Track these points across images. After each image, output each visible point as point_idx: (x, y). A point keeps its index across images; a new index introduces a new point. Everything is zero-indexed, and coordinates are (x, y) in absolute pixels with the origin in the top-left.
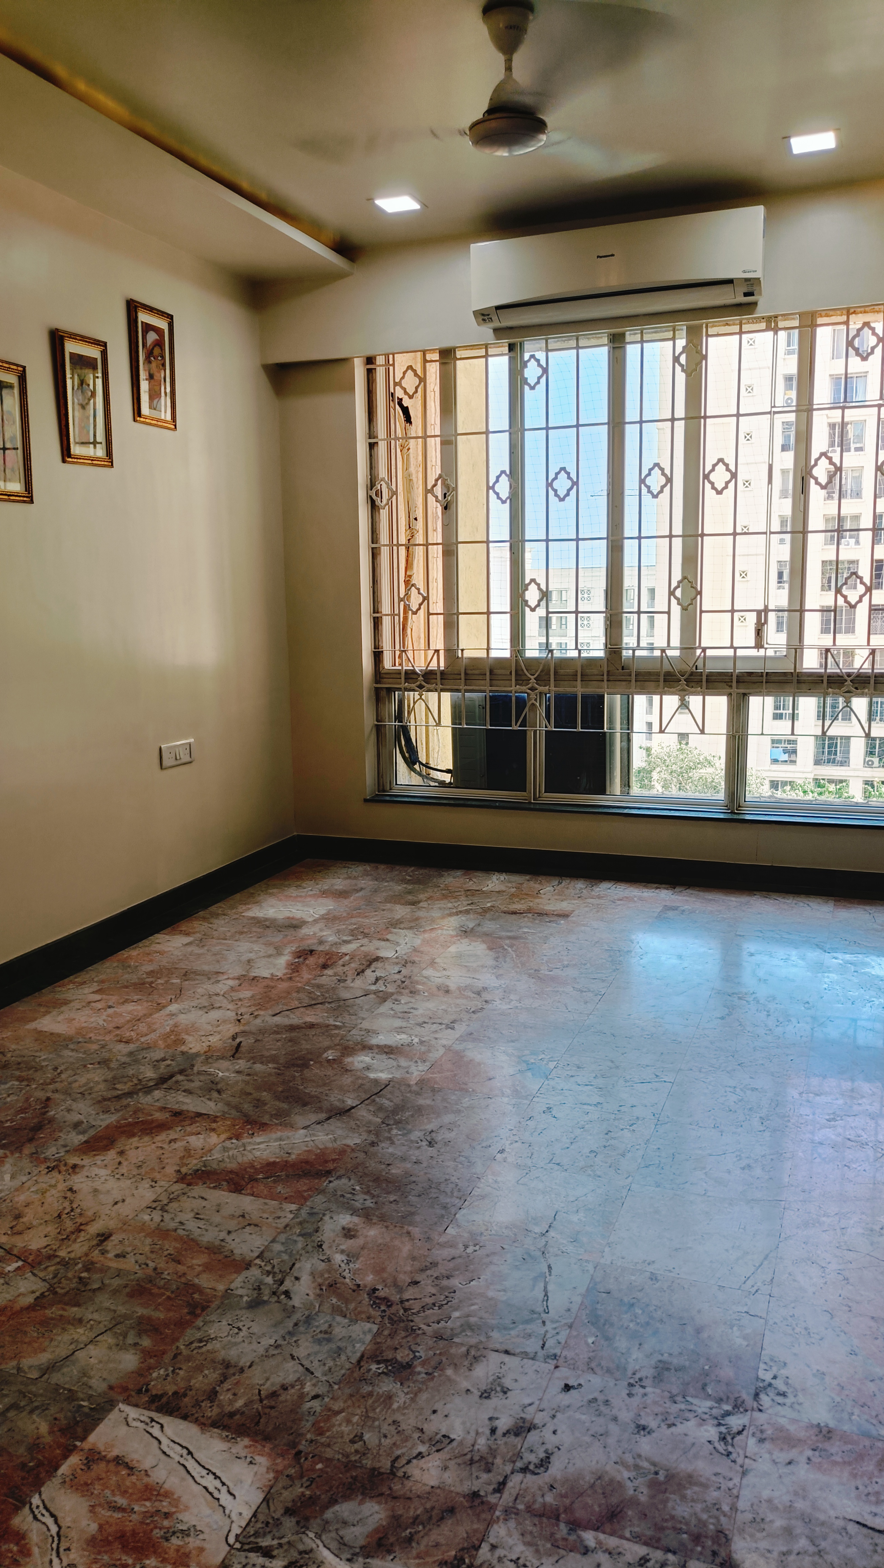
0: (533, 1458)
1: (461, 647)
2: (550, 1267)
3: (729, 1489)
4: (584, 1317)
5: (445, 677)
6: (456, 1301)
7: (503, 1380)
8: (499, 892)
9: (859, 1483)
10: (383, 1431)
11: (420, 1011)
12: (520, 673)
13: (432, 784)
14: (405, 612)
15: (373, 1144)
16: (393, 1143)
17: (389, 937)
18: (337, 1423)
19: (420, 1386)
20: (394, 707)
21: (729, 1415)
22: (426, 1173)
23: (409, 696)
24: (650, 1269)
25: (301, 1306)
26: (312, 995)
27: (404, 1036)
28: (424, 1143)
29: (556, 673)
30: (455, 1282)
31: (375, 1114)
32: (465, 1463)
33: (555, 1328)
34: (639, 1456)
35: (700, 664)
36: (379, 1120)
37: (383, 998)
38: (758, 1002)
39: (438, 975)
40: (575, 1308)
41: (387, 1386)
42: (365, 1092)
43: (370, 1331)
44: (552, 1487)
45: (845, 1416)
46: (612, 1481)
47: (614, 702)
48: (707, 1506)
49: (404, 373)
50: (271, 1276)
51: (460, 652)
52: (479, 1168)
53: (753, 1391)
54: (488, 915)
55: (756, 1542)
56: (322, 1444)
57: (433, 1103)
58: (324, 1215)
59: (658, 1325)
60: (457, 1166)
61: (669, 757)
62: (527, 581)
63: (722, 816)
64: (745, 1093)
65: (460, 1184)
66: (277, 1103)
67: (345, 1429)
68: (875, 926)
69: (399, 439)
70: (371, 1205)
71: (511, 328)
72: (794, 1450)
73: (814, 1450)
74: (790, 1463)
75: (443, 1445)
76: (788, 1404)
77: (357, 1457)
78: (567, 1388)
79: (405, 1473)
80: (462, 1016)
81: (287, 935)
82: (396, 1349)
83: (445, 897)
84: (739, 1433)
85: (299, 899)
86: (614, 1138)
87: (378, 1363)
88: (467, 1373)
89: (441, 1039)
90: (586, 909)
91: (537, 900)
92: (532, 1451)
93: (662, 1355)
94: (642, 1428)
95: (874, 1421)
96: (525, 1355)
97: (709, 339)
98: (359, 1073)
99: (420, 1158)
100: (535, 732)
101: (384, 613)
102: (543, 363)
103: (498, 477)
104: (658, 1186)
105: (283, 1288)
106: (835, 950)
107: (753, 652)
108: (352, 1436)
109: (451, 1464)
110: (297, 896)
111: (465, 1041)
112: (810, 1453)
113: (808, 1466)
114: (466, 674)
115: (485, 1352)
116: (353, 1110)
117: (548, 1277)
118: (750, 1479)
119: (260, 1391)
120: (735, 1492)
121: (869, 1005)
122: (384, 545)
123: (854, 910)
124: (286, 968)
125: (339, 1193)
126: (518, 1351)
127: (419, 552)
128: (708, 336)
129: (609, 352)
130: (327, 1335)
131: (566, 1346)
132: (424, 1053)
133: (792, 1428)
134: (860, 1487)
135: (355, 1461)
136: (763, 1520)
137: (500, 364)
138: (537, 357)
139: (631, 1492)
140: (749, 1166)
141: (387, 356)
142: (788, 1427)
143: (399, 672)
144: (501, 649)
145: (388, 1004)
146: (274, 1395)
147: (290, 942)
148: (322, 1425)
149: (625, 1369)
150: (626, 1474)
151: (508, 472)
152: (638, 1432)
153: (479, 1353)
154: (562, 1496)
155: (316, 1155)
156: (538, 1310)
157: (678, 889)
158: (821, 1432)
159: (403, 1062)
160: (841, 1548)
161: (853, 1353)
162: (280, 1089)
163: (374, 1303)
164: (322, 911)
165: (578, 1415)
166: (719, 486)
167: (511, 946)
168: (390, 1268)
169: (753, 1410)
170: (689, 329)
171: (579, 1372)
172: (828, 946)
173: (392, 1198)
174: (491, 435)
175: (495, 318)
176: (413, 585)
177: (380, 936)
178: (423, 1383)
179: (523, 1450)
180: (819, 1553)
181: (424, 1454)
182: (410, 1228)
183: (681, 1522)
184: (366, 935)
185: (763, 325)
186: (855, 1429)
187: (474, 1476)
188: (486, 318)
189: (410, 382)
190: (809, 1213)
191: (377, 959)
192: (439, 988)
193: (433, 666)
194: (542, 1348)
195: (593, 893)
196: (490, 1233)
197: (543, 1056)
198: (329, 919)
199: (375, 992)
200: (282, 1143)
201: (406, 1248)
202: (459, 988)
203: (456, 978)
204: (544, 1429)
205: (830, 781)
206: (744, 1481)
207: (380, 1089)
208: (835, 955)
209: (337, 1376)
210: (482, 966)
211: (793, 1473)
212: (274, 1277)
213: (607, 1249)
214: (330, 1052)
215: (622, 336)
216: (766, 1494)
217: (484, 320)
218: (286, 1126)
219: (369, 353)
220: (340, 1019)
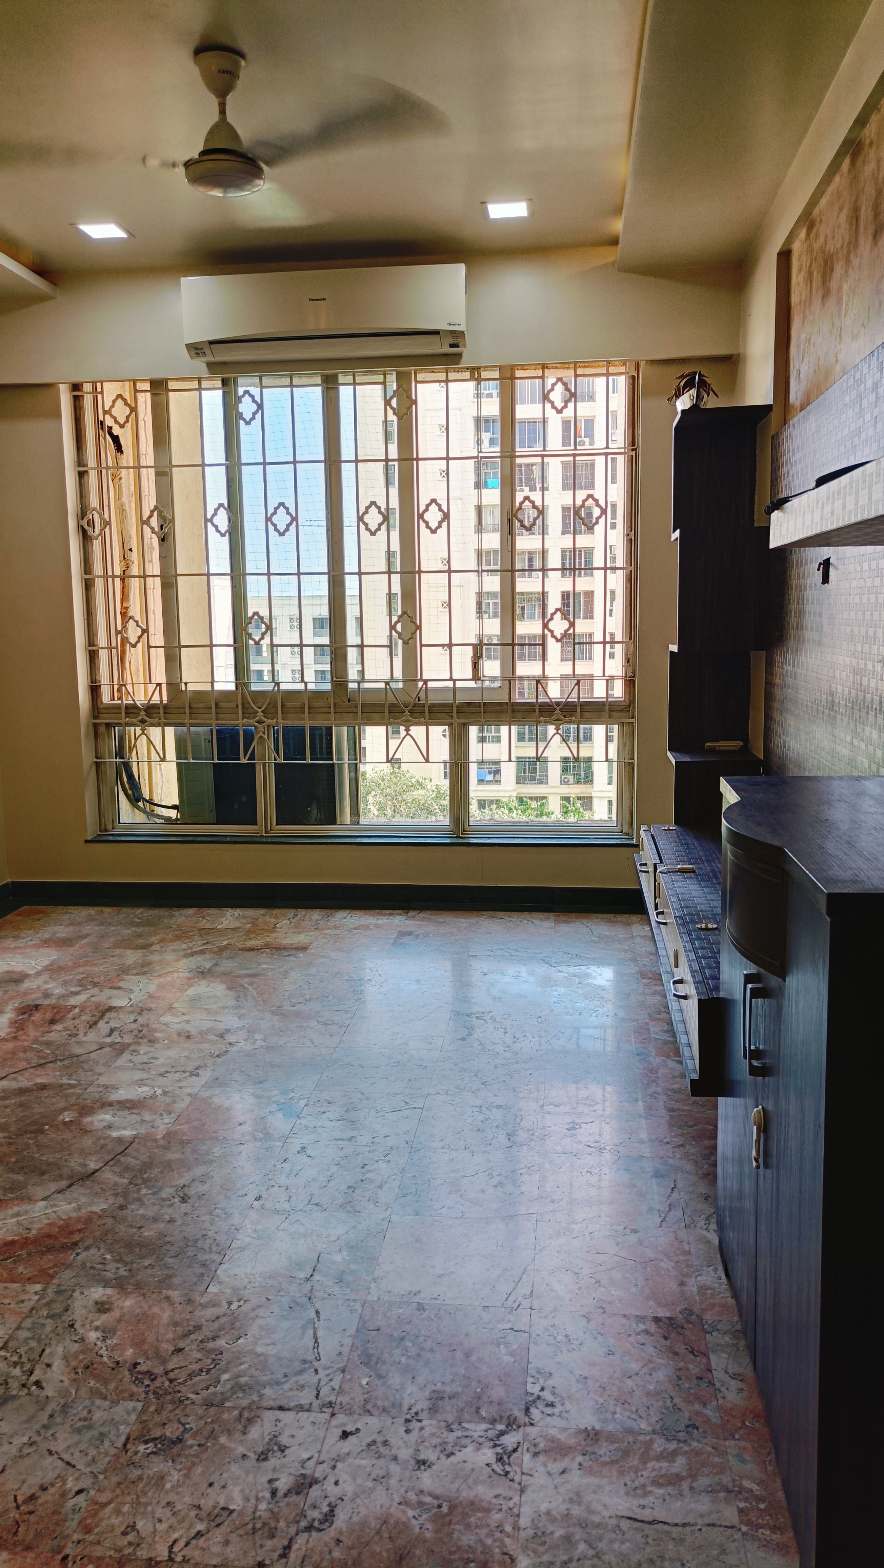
0: (316, 1514)
1: (184, 681)
2: (317, 1312)
3: (510, 1509)
4: (356, 1358)
5: (168, 711)
6: (224, 1363)
7: (280, 1439)
8: (234, 929)
9: (627, 1479)
10: (157, 1515)
11: (161, 1061)
12: (247, 706)
13: (158, 821)
14: (123, 645)
15: (122, 1208)
16: (143, 1204)
17: (121, 984)
18: (107, 1516)
19: (194, 1459)
20: (113, 744)
21: (503, 1435)
22: (181, 1231)
23: (129, 731)
24: (417, 1299)
25: (56, 1395)
26: (40, 1054)
27: (145, 1089)
28: (177, 1200)
29: (283, 706)
30: (221, 1343)
31: (121, 1175)
32: (247, 1533)
33: (328, 1375)
34: (422, 1492)
35: (422, 695)
36: (126, 1181)
37: (120, 1049)
38: (495, 1020)
39: (178, 1020)
40: (346, 1350)
41: (158, 1465)
42: (109, 1153)
43: (134, 1409)
44: (338, 1541)
45: (609, 1416)
46: (397, 1523)
47: (341, 734)
48: (491, 1530)
49: (114, 402)
50: (18, 1367)
51: (183, 685)
52: (236, 1220)
53: (523, 1407)
54: (224, 954)
55: (539, 1557)
56: (91, 1543)
57: (182, 1156)
58: (74, 1291)
59: (429, 1355)
60: (213, 1220)
61: (383, 780)
62: (250, 614)
63: (448, 841)
64: (491, 1111)
65: (218, 1238)
66: (12, 1176)
67: (115, 1521)
68: (594, 938)
69: (110, 468)
70: (125, 1273)
71: (225, 364)
72: (566, 1458)
73: (584, 1455)
74: (563, 1472)
75: (222, 1519)
76: (557, 1414)
77: (131, 1550)
78: (345, 1435)
79: (184, 1556)
80: (206, 1061)
81: (7, 991)
82: (164, 1424)
83: (178, 938)
84: (515, 1450)
85: (19, 951)
86: (370, 1171)
87: (146, 1442)
88: (242, 1438)
89: (185, 1087)
90: (324, 940)
91: (274, 935)
92: (315, 1507)
93: (435, 1385)
94: (422, 1464)
95: (634, 1416)
96: (300, 1408)
97: (418, 385)
98: (99, 1133)
99: (173, 1216)
100: (264, 765)
101: (100, 645)
102: (258, 399)
103: (216, 510)
104: (417, 1214)
105: (33, 1378)
106: (560, 964)
107: (472, 684)
108: (123, 1528)
109: (234, 1538)
110: (16, 948)
111: (211, 1087)
112: (580, 1458)
113: (580, 1472)
114: (190, 707)
115: (259, 1412)
116: (97, 1174)
117: (317, 1323)
118: (529, 1495)
119: (15, 1497)
120: (515, 1510)
121: (594, 1014)
122: (98, 577)
123: (573, 925)
124: (10, 1027)
125: (88, 1265)
126: (292, 1404)
127: (135, 585)
128: (417, 382)
129: (323, 392)
130: (88, 1423)
131: (341, 1391)
132: (169, 1105)
133: (562, 1437)
134: (628, 1483)
135: (129, 1554)
136: (543, 1533)
137: (213, 399)
138: (252, 393)
139: (417, 1530)
140: (501, 1183)
141: (94, 384)
142: (559, 1436)
143: (118, 707)
144: (225, 681)
145: (126, 1056)
146: (32, 1498)
147: (11, 998)
148: (89, 1521)
149: (401, 1405)
150: (410, 1513)
151: (226, 506)
152: (419, 1468)
153: (253, 1414)
154: (350, 1548)
155: (59, 1227)
156: (309, 1358)
157: (411, 913)
158: (589, 1435)
159: (147, 1116)
160: (616, 1546)
161: (610, 1353)
162: (13, 1160)
163: (137, 1379)
164: (45, 962)
165: (358, 1462)
166: (434, 526)
167: (251, 984)
168: (151, 1338)
169: (525, 1425)
170: (399, 376)
171: (356, 1416)
172: (553, 960)
173: (147, 1262)
174: (206, 468)
175: (208, 352)
176: (131, 618)
177: (111, 985)
178: (196, 1456)
179: (306, 1507)
180: (598, 1556)
181: (204, 1532)
182: (170, 1292)
183: (467, 1552)
184: (95, 985)
185: (467, 375)
186: (618, 1427)
187: (258, 1545)
188: (199, 352)
189: (121, 413)
190: (560, 1222)
191: (110, 1009)
192: (179, 1034)
193: (156, 699)
194: (317, 1397)
195: (329, 924)
196: (253, 1285)
197: (293, 1095)
198: (53, 970)
199: (111, 1045)
200: (19, 1218)
201: (166, 1316)
202: (201, 1033)
203: (198, 1022)
204: (326, 1483)
205: (531, 798)
206: (524, 1499)
207: (125, 1146)
208: (560, 968)
209: (101, 1465)
210: (224, 1008)
211: (568, 1481)
212: (22, 1367)
213: (373, 1285)
214: (66, 1113)
215: (335, 377)
216: (544, 1507)
217: (197, 354)
218: (23, 1200)
219: (77, 379)
220: (74, 1077)
